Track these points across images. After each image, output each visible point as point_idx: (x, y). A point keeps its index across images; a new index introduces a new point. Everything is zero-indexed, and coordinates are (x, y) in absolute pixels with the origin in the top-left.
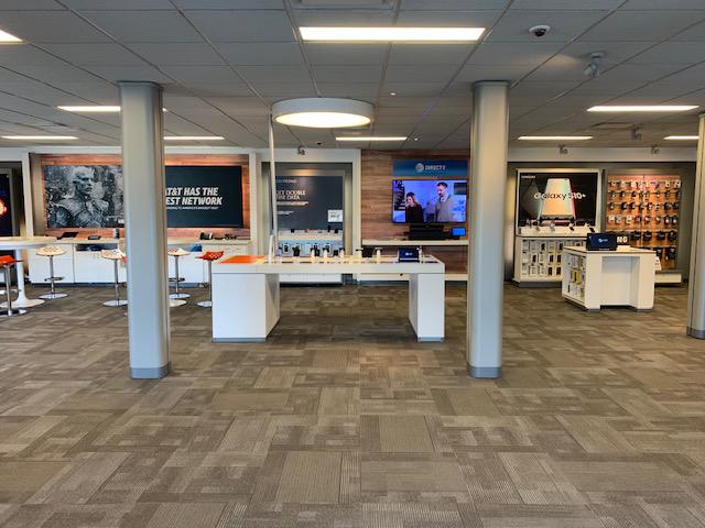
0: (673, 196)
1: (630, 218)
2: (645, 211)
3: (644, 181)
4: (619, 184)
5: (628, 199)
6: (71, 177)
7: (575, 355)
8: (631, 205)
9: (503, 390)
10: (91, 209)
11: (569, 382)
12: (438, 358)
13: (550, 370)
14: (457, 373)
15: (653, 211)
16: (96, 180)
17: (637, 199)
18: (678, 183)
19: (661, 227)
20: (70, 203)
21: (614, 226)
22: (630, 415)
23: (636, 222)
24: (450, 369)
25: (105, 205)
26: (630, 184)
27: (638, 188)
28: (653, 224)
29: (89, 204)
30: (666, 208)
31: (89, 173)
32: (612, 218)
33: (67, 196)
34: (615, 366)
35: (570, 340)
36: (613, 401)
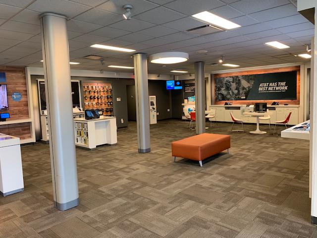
0: (110, 93)
1: (94, 103)
2: (100, 100)
3: (98, 86)
4: (88, 87)
5: (92, 94)
6: (224, 82)
7: (105, 176)
8: (94, 97)
9: (87, 213)
10: (231, 93)
11: (117, 194)
12: (28, 205)
13: (100, 189)
14: (49, 212)
15: (103, 100)
16: (233, 82)
17: (96, 94)
18: (111, 87)
19: (107, 107)
20: (223, 91)
21: (88, 107)
22: (158, 203)
23: (97, 105)
24: (43, 210)
25: (236, 91)
26: (92, 87)
27: (96, 89)
28: (103, 105)
29: (230, 92)
30: (108, 98)
31: (231, 80)
32: (87, 103)
33: (223, 89)
34: (128, 177)
35: (95, 168)
36: (145, 198)
